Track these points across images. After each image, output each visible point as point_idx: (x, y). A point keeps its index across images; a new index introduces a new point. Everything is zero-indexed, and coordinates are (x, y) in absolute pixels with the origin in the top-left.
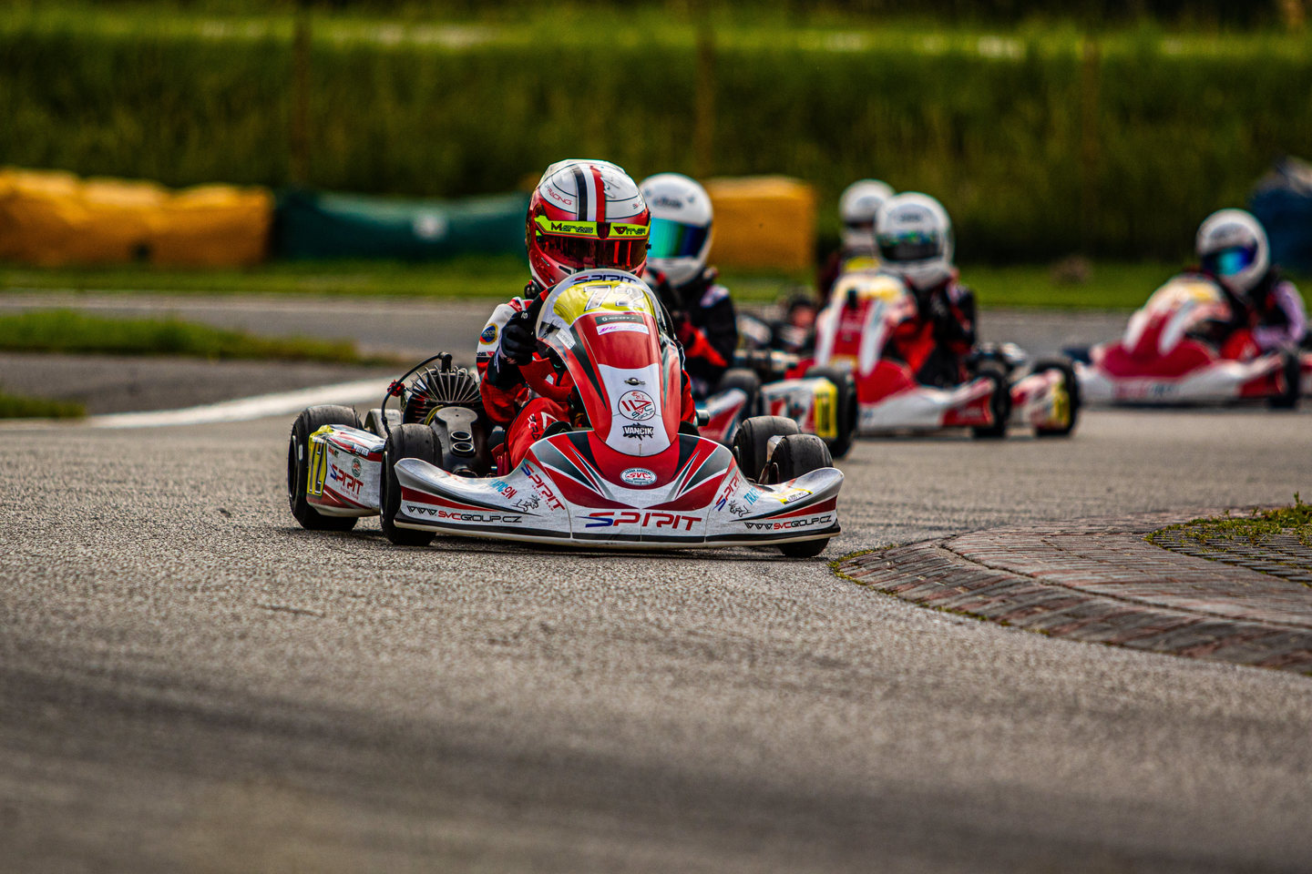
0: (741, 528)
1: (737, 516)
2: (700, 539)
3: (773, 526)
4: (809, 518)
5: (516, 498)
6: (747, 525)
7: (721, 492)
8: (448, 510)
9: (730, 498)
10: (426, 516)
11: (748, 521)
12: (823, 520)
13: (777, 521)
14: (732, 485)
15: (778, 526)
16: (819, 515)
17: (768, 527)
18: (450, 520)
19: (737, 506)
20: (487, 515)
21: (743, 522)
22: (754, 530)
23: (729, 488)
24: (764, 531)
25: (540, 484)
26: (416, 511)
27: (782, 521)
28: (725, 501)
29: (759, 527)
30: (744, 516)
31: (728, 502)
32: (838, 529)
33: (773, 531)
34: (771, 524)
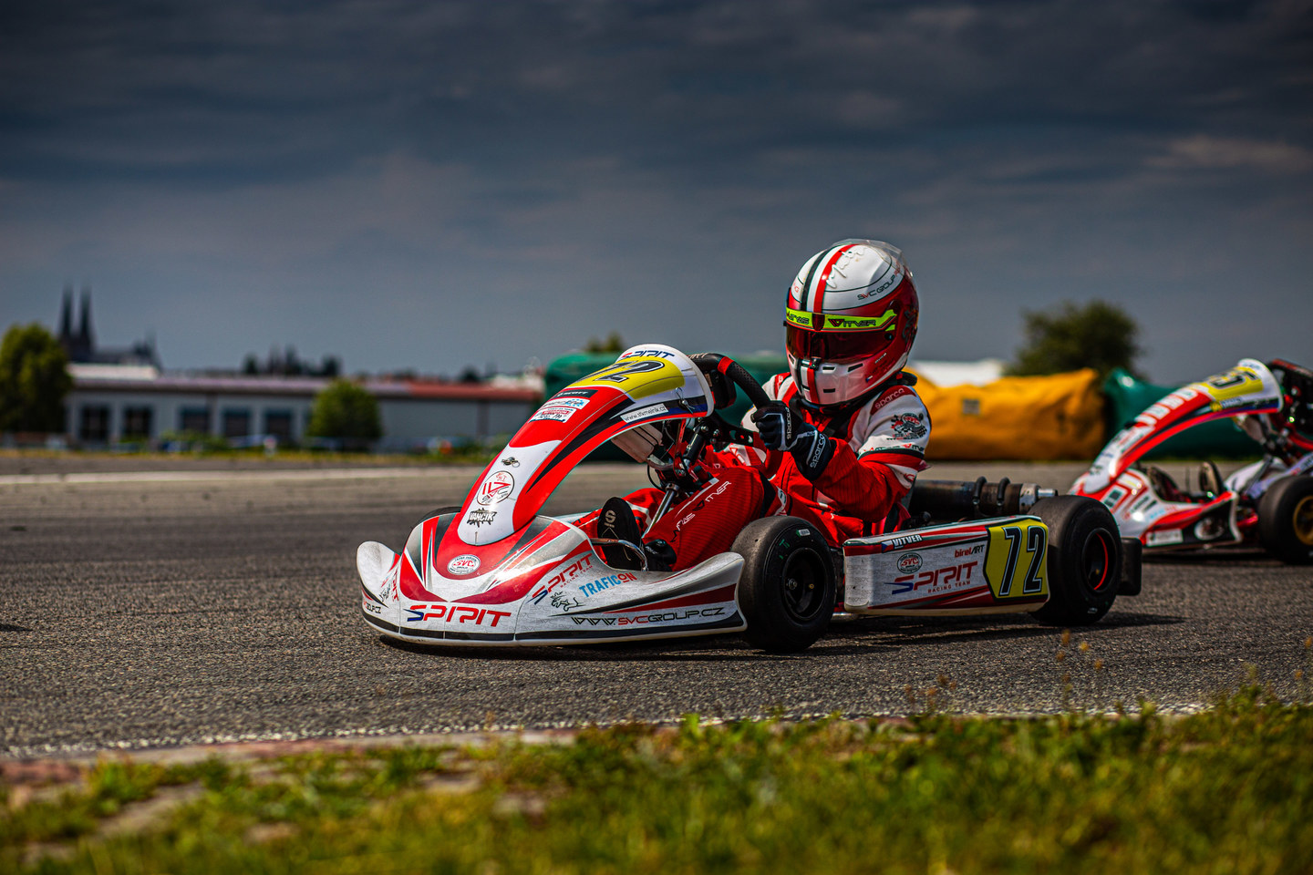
0: (568, 624)
1: (561, 610)
2: (509, 637)
3: (616, 621)
4: (681, 611)
6: (576, 621)
7: (544, 582)
9: (554, 590)
11: (577, 616)
12: (705, 613)
13: (622, 615)
14: (566, 576)
15: (627, 621)
16: (700, 608)
17: (607, 622)
19: (563, 599)
21: (569, 617)
22: (586, 626)
23: (560, 578)
24: (601, 627)
27: (631, 616)
28: (546, 592)
29: (591, 621)
30: (571, 611)
31: (549, 595)
32: (741, 623)
33: (616, 627)
34: (614, 619)
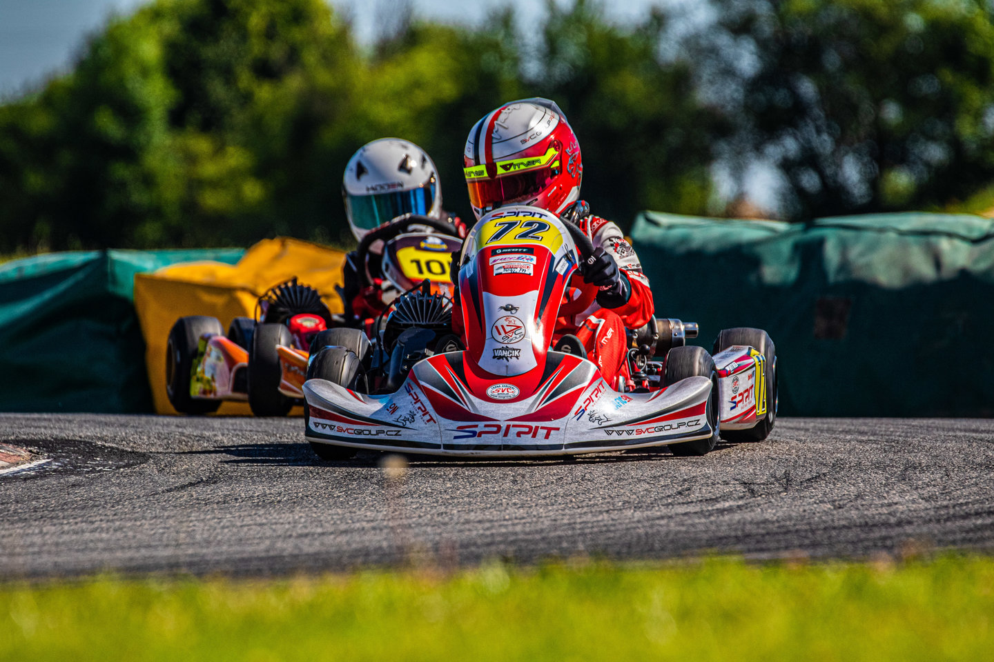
0: (602, 436)
1: (596, 424)
2: (559, 447)
3: (634, 432)
5: (398, 414)
6: (607, 432)
7: (580, 402)
8: (344, 426)
9: (590, 409)
10: (327, 431)
11: (608, 429)
12: (690, 424)
13: (639, 427)
14: (593, 397)
15: (639, 432)
16: (686, 420)
17: (629, 433)
18: (345, 435)
19: (596, 415)
20: (374, 429)
21: (602, 430)
22: (614, 437)
23: (590, 399)
24: (625, 437)
25: (417, 400)
26: (320, 427)
27: (644, 427)
28: (584, 411)
29: (619, 433)
30: (604, 424)
31: (586, 413)
32: (709, 432)
33: (634, 436)
34: (633, 431)
